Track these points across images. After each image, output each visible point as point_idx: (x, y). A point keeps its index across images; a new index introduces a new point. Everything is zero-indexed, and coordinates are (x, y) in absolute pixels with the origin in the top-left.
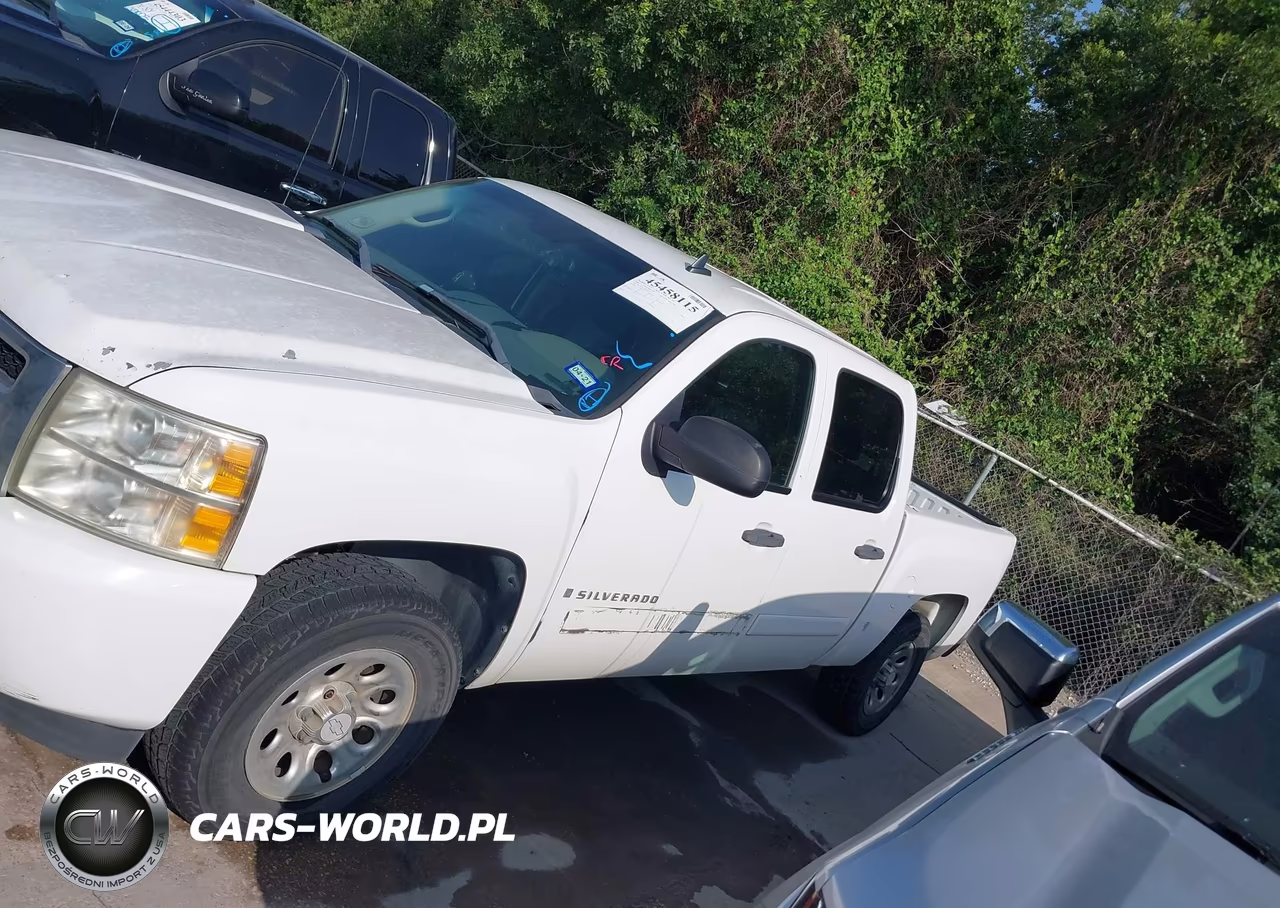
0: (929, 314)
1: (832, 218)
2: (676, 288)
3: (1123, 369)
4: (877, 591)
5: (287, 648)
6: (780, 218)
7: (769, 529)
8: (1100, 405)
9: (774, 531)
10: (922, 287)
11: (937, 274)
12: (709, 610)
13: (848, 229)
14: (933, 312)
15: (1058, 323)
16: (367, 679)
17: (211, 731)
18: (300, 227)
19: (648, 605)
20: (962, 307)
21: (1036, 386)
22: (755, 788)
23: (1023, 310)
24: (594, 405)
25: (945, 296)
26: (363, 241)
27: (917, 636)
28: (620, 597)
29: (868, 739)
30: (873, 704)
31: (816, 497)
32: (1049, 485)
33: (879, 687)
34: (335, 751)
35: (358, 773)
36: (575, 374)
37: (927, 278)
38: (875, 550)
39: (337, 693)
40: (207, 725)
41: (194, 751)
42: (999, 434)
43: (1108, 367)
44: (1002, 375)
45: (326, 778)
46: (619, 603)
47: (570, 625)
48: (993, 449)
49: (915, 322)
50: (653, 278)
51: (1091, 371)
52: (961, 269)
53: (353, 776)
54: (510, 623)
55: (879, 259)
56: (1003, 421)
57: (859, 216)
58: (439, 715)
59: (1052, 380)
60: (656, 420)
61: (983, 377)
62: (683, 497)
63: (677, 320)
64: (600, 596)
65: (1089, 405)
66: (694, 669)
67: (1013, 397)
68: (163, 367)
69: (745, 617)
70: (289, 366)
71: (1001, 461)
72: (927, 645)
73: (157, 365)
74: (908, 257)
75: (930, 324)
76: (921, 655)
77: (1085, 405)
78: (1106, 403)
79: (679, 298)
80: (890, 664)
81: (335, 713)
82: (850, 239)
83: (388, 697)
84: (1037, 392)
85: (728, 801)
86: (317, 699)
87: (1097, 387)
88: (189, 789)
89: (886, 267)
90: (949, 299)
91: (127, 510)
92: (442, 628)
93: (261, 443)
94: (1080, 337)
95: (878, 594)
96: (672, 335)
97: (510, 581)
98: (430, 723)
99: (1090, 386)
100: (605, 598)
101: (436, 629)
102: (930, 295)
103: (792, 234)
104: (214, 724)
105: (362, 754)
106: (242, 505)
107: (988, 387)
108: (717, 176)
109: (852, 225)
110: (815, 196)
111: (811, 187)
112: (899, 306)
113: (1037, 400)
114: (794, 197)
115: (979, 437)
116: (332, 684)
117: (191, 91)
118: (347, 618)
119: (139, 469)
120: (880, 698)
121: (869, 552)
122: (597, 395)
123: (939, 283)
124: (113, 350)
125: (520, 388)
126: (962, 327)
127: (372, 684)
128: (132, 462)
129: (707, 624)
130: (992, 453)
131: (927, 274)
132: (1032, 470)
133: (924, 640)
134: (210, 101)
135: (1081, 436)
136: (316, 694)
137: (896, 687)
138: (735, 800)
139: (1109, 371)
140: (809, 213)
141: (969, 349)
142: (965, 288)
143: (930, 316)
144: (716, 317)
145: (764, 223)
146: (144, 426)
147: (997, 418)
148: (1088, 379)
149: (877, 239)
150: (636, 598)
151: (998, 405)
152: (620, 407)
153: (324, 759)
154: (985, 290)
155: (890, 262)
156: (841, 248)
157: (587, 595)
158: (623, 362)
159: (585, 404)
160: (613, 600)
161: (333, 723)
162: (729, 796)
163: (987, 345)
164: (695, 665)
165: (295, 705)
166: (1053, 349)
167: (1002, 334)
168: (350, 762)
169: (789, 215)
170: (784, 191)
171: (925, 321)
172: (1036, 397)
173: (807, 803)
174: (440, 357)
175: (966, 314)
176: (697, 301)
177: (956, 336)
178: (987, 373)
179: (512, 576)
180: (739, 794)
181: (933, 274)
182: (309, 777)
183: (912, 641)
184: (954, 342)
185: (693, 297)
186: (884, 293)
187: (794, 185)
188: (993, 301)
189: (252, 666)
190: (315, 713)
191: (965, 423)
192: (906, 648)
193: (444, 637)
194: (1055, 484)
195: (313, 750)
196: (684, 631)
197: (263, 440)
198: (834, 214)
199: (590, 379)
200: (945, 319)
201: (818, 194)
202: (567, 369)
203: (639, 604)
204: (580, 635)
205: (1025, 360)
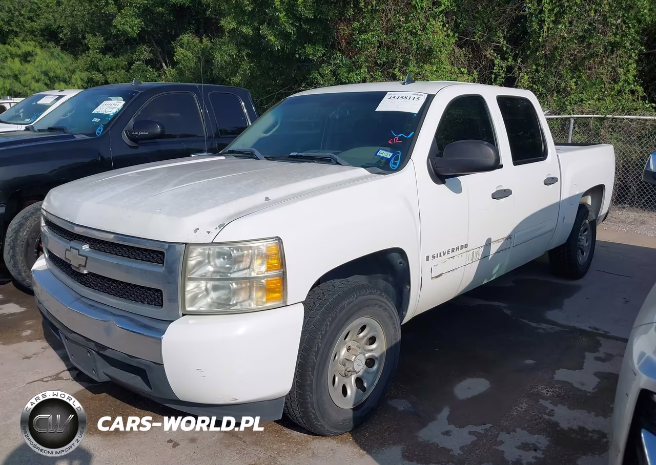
0: (501, 71)
1: (431, 51)
2: (404, 95)
3: (614, 46)
4: (561, 199)
5: (326, 332)
6: (406, 63)
7: (501, 189)
8: (611, 70)
9: (505, 188)
10: (490, 60)
11: (494, 50)
12: (492, 241)
13: (441, 51)
14: (502, 69)
15: (568, 41)
16: (361, 335)
17: (311, 385)
18: (223, 158)
19: (464, 250)
20: (515, 59)
21: (572, 78)
22: (549, 320)
23: (547, 44)
24: (398, 164)
25: (504, 59)
26: (254, 149)
27: (588, 215)
28: (451, 251)
29: (588, 277)
30: (582, 259)
31: (515, 164)
32: (608, 118)
33: (580, 249)
34: (362, 376)
35: (376, 382)
36: (381, 155)
37: (491, 54)
38: (553, 178)
39: (352, 347)
40: (309, 382)
41: (308, 397)
42: (568, 107)
43: (605, 49)
44: (552, 81)
45: (364, 389)
46: (451, 255)
47: (435, 274)
48: (569, 116)
49: (496, 78)
50: (391, 96)
51: (597, 55)
52: (505, 42)
53: (375, 384)
54: (409, 284)
55: (462, 58)
56: (567, 100)
57: (443, 43)
58: (398, 340)
59: (579, 70)
60: (429, 157)
61: (543, 87)
62: (457, 189)
63: (413, 107)
64: (442, 254)
65: (604, 72)
66: (495, 276)
67: (563, 89)
68: (222, 226)
69: (509, 237)
70: (269, 204)
71: (576, 120)
72: (594, 218)
73: (220, 226)
74: (476, 49)
75: (503, 75)
76: (593, 224)
77: (602, 74)
78: (613, 67)
79: (408, 98)
80: (581, 235)
81: (356, 356)
82: (444, 56)
83: (372, 340)
84: (574, 80)
85: (541, 331)
86: (345, 353)
87: (604, 62)
88: (313, 416)
89: (468, 61)
90: (507, 59)
91: (236, 298)
92: (383, 297)
93: (279, 240)
94: (583, 41)
95: (563, 201)
96: (415, 115)
97: (400, 263)
98: (396, 345)
99: (601, 63)
100: (444, 254)
101: (382, 299)
102: (496, 62)
103: (415, 68)
104: (311, 381)
105: (374, 372)
106: (283, 272)
107: (548, 91)
108: (366, 61)
109: (442, 49)
110: (417, 45)
111: (413, 42)
112: (483, 76)
113: (576, 83)
114: (407, 51)
115: (559, 114)
116: (348, 344)
117: (137, 133)
118: (344, 307)
119: (232, 276)
120: (583, 254)
121: (550, 181)
122: (396, 159)
123: (497, 54)
124: (198, 229)
125: (363, 172)
126: (520, 69)
127: (364, 337)
128: (229, 275)
129: (494, 248)
130: (569, 118)
131: (489, 53)
132: (595, 116)
133: (592, 216)
134: (147, 133)
135: (609, 90)
136: (344, 352)
137: (589, 245)
138: (544, 329)
139: (607, 51)
140: (418, 54)
141: (529, 78)
142: (512, 50)
143: (501, 72)
144: (430, 98)
145: (399, 71)
146: (226, 257)
147: (563, 100)
148: (598, 60)
149: (456, 50)
150: (458, 249)
151: (557, 97)
152: (410, 158)
153: (359, 381)
154: (523, 45)
155: (469, 57)
156: (442, 62)
157: (436, 256)
158: (400, 139)
159: (393, 166)
160: (448, 254)
161: (357, 361)
162: (539, 328)
163: (537, 71)
164: (496, 272)
165: (338, 358)
166: (572, 55)
167: (542, 62)
168: (371, 377)
169: (410, 59)
170: (401, 51)
171: (500, 76)
172: (575, 82)
173: (578, 316)
174: (323, 174)
175: (519, 61)
176: (417, 95)
177: (519, 74)
178: (544, 84)
179: (401, 260)
180: (544, 326)
181: (492, 51)
182: (357, 392)
183: (586, 218)
184: (520, 78)
185: (414, 94)
186: (473, 73)
187: (405, 45)
188: (529, 48)
189: (315, 346)
190: (347, 360)
191: (548, 111)
192: (585, 223)
193: (385, 301)
194: (611, 116)
195: (353, 379)
196: (485, 256)
197: (278, 239)
198: (431, 48)
199: (389, 153)
200: (510, 69)
201: (418, 43)
202: (376, 154)
203: (460, 251)
204: (441, 277)
205: (560, 68)
